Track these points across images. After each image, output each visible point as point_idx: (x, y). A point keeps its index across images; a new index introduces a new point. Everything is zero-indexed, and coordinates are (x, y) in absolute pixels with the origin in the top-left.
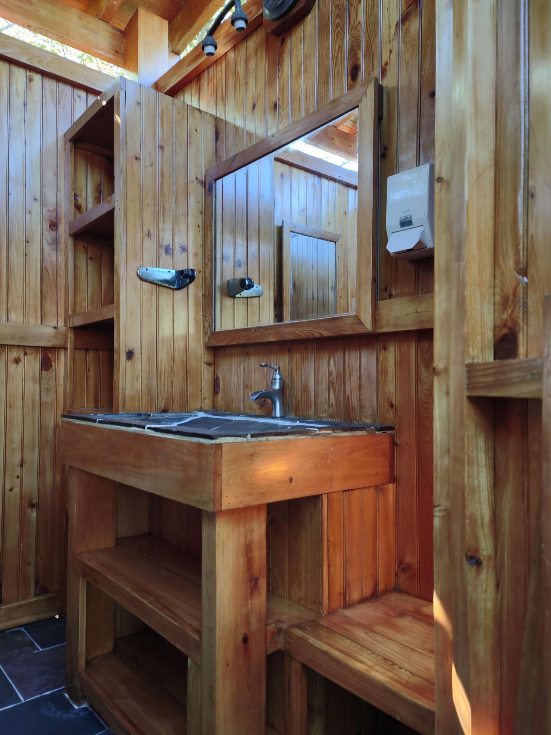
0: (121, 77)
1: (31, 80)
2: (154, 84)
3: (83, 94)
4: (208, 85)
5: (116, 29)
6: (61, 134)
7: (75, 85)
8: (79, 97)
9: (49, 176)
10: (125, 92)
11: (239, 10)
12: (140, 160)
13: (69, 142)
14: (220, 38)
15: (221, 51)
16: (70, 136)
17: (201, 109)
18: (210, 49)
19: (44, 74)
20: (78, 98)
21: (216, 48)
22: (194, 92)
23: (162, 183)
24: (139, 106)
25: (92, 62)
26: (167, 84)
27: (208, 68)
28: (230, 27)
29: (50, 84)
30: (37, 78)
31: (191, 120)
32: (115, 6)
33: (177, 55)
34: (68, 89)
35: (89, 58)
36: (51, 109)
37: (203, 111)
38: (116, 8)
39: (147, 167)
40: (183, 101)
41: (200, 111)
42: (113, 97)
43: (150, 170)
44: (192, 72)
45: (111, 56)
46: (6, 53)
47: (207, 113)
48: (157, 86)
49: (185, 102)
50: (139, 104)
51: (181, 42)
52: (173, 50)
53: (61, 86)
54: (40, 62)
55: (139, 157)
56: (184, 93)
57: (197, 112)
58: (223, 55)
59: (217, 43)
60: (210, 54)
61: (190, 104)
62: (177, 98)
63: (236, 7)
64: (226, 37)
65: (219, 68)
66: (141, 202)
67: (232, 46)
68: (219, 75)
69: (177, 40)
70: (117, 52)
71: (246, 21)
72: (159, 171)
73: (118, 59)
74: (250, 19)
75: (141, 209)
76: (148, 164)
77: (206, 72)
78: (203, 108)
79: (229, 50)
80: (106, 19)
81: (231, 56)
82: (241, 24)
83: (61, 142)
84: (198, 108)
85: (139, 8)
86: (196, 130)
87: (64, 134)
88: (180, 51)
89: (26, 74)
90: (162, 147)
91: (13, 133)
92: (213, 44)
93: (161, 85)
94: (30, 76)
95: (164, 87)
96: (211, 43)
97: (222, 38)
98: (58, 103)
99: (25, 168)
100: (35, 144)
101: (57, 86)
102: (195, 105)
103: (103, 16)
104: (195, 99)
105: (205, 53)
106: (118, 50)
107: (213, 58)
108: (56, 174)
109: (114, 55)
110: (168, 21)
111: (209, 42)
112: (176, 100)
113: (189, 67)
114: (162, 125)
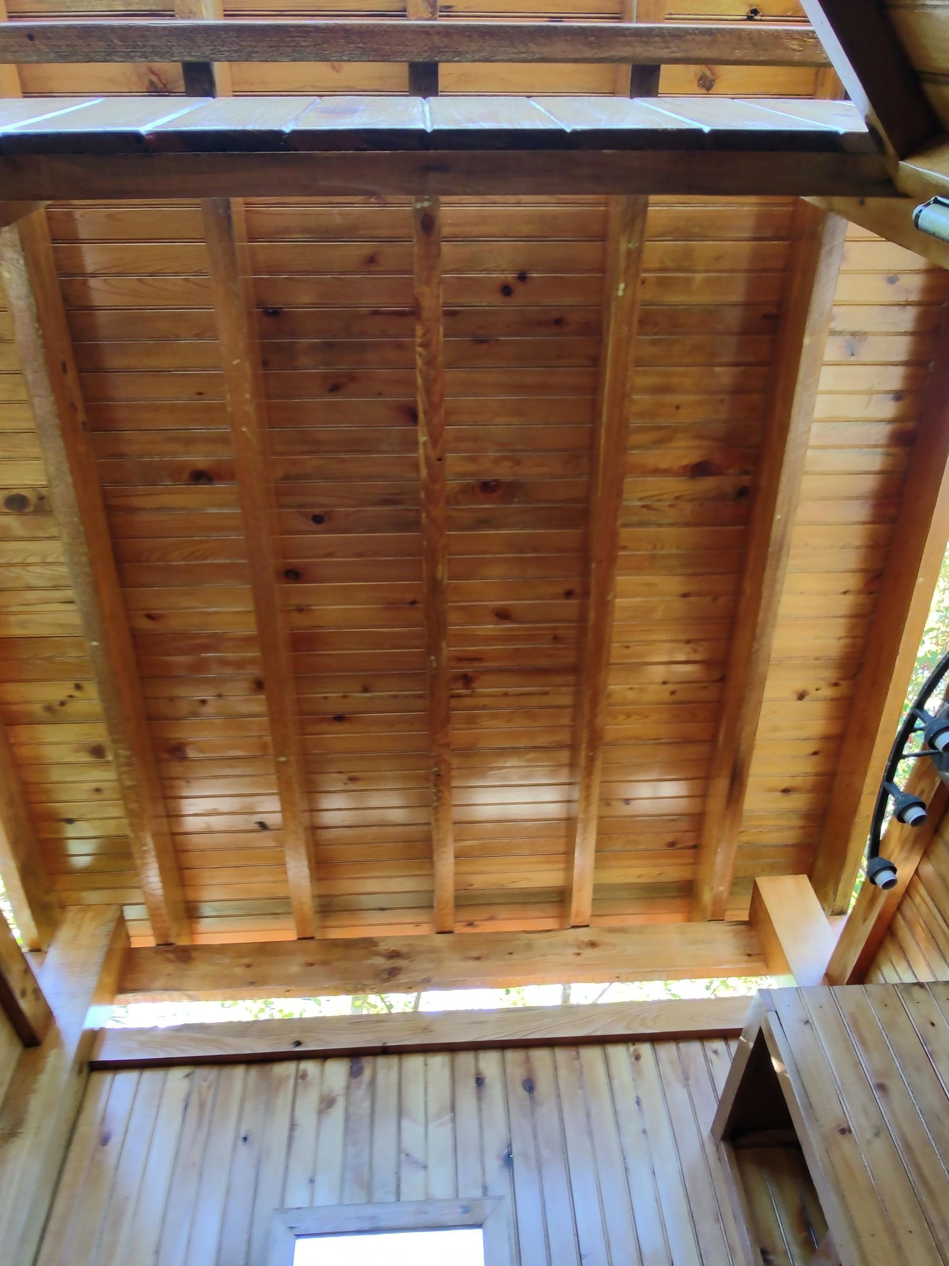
0: (761, 991)
1: (637, 1057)
2: (824, 977)
3: (719, 1045)
4: (913, 935)
5: (737, 923)
6: (706, 1131)
7: (703, 1036)
8: (716, 1052)
9: (708, 1227)
10: (776, 1012)
11: (900, 796)
12: (850, 1131)
13: (722, 1142)
14: (893, 852)
15: (905, 872)
16: (720, 1131)
17: (921, 981)
18: (884, 877)
19: (655, 1039)
20: (714, 1055)
21: (894, 870)
22: (894, 958)
23: (917, 1166)
24: (808, 1026)
25: (727, 986)
26: (845, 967)
27: (899, 908)
28: (902, 828)
29: (667, 1051)
30: (645, 1049)
31: (911, 1008)
32: (722, 892)
33: (842, 916)
34: (695, 1047)
35: (722, 982)
36: (679, 1093)
37: (927, 983)
38: (725, 895)
39: (869, 1142)
40: (884, 982)
41: (921, 985)
42: (760, 1031)
43: (879, 1145)
44: (874, 927)
45: (743, 966)
46: (594, 1031)
47: (935, 983)
48: (830, 979)
49: (888, 982)
50: (807, 1022)
51: (839, 893)
52: (832, 912)
53: (683, 1046)
54: (643, 1023)
55: (845, 1126)
56: (879, 968)
57: (916, 991)
58: (914, 875)
59: (893, 862)
60: (890, 884)
61: (898, 981)
62: (871, 982)
63: (893, 795)
64: (902, 847)
65: (918, 899)
66: (892, 1231)
67: (921, 856)
68: (924, 909)
69: (831, 893)
70: (749, 955)
71: (922, 805)
72: (899, 1144)
73: (754, 965)
74: (927, 799)
75: (899, 1248)
76: (869, 1135)
77: (899, 917)
78: (925, 977)
79: (919, 863)
80: (717, 917)
81: (928, 869)
82: (915, 813)
83: (710, 1148)
84: (916, 981)
85: (757, 879)
86: (933, 1024)
87: (711, 1130)
88: (845, 907)
89: (628, 1050)
90: (882, 1087)
91: (631, 1164)
92: (886, 866)
93: (835, 973)
94: (635, 1051)
95: (843, 973)
96: (882, 867)
97: (896, 852)
98: (687, 1078)
99: (664, 1227)
100: (669, 1170)
101: (678, 1049)
102: (908, 978)
103: (713, 915)
104: (902, 968)
105: (881, 887)
106: (750, 952)
107: (899, 888)
108: (719, 1217)
109: (747, 961)
110: (806, 875)
111: (878, 868)
112: (869, 987)
113: (867, 922)
114: (863, 1042)
